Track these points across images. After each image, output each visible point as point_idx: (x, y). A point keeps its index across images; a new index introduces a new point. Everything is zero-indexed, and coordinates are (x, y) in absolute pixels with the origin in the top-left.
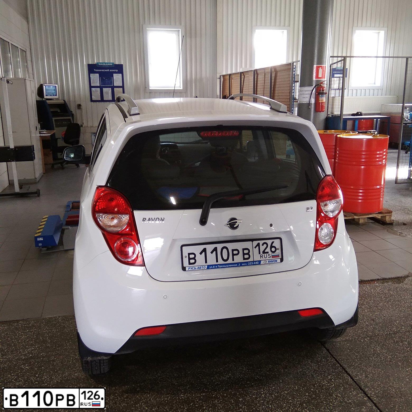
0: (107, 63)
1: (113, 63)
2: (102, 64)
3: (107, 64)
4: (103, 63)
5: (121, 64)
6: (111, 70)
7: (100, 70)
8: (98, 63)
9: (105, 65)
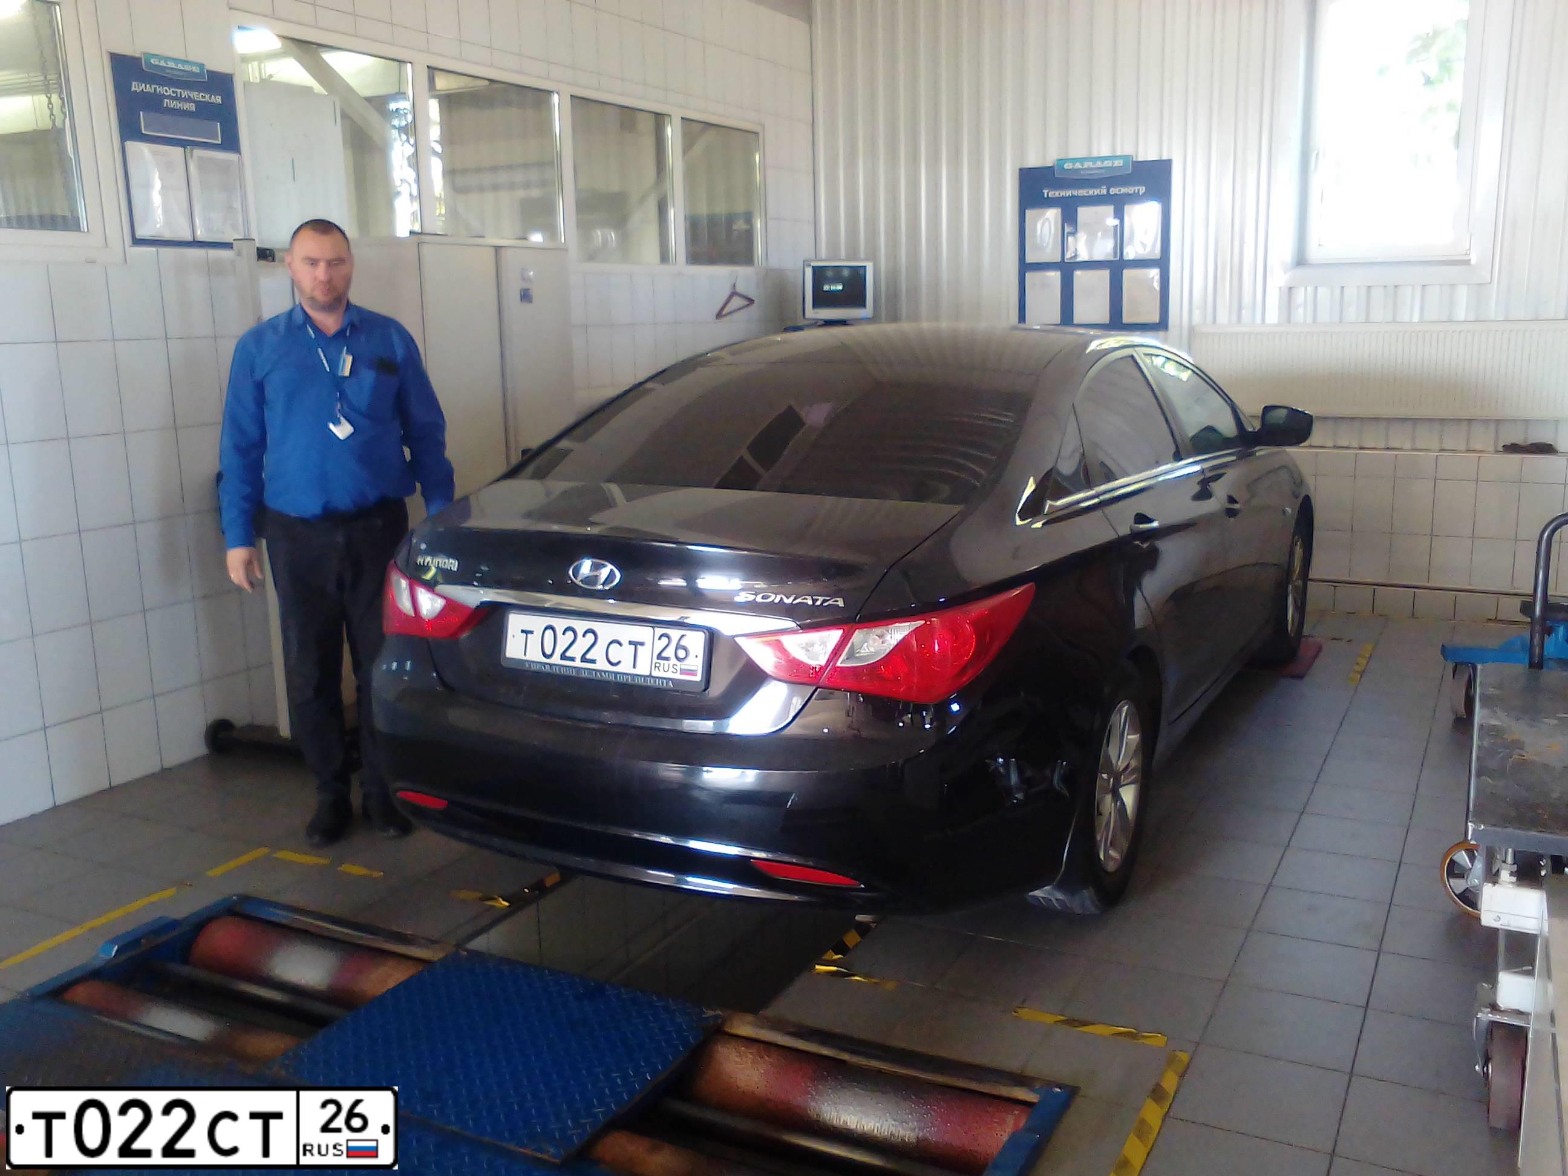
0: (1103, 159)
1: (1125, 158)
2: (1078, 165)
3: (1099, 164)
4: (1082, 160)
5: (1165, 157)
6: (1113, 191)
7: (1068, 193)
8: (1062, 161)
9: (1092, 166)
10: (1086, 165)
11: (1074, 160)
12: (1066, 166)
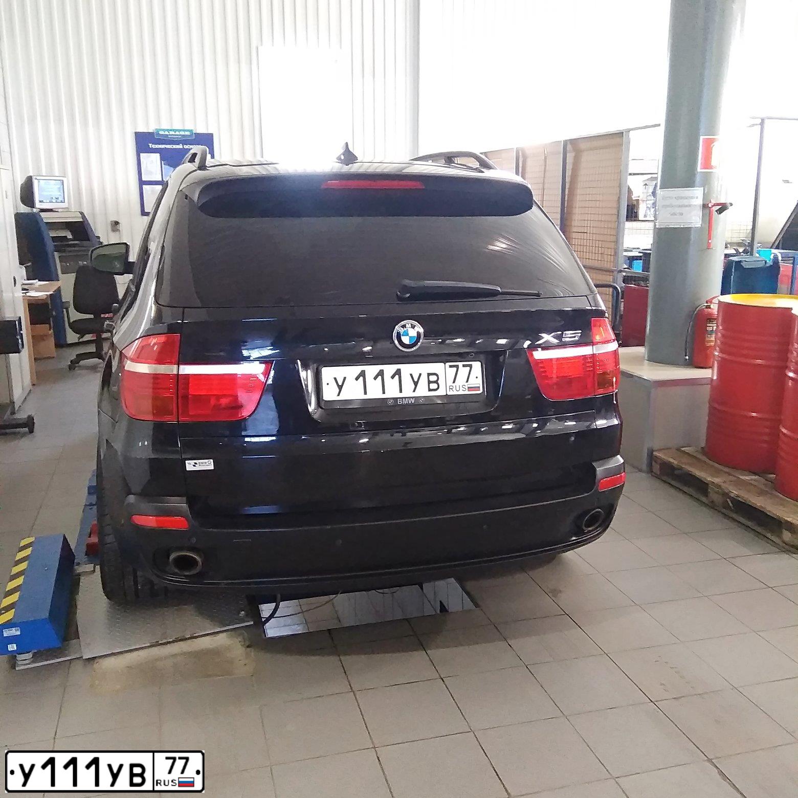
0: (179, 131)
1: (191, 131)
2: (167, 133)
3: (177, 133)
4: (168, 130)
5: (210, 133)
6: (185, 147)
7: (163, 146)
8: (158, 130)
9: (174, 134)
10: (171, 133)
11: (164, 130)
12: (161, 133)
